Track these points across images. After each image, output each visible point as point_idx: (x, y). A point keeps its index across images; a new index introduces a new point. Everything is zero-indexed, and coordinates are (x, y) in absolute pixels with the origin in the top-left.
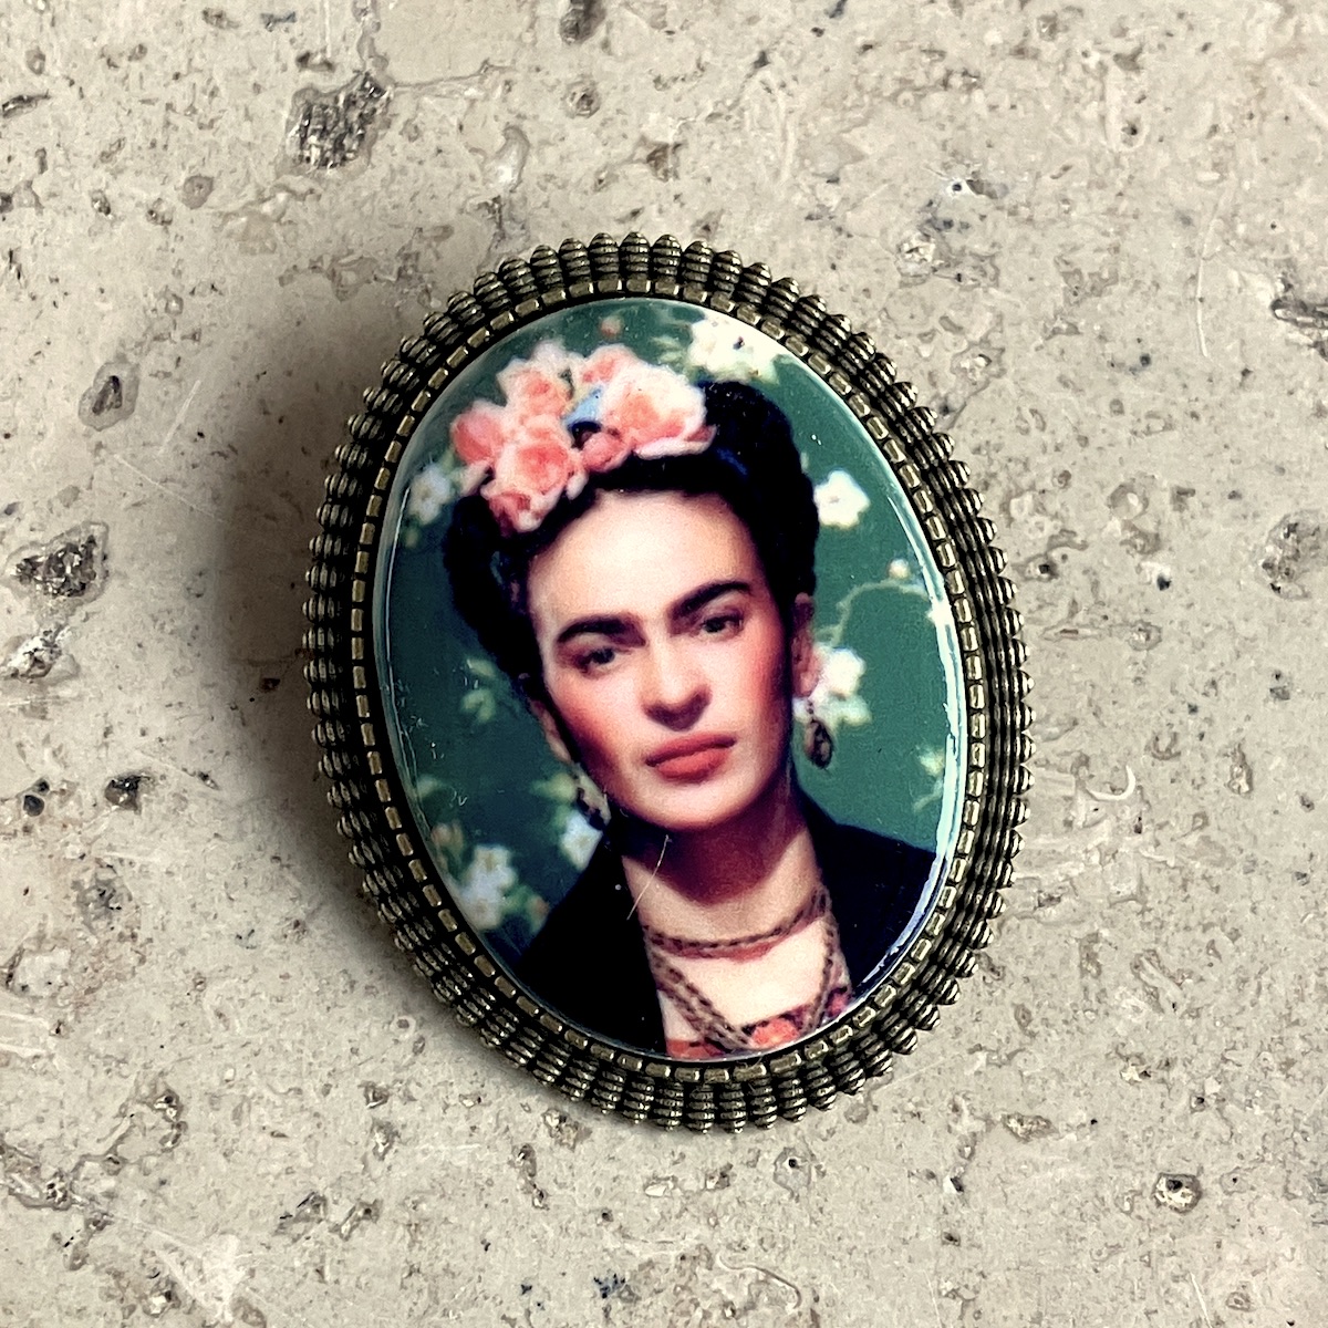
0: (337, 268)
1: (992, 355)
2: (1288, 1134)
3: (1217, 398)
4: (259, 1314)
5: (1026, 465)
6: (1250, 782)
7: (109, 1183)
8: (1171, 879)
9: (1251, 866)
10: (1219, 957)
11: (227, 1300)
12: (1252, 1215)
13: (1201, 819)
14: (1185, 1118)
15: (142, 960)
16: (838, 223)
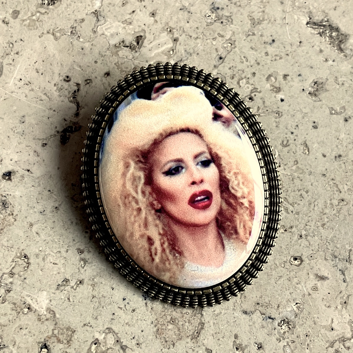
0: (54, 32)
1: (232, 42)
2: (324, 244)
3: (293, 50)
4: (53, 311)
5: (243, 71)
6: (308, 151)
7: (11, 280)
8: (289, 179)
9: (310, 173)
10: (303, 198)
11: (45, 309)
12: (317, 265)
13: (296, 162)
14: (297, 241)
15: (15, 220)
16: (189, 11)
